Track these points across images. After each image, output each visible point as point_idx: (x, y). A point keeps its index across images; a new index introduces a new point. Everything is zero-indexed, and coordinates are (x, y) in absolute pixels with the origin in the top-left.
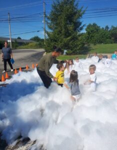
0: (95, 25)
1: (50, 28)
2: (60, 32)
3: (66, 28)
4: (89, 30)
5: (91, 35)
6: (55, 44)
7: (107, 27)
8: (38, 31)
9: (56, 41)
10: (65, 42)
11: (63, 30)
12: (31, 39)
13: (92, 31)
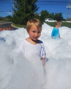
0: (46, 11)
1: (16, 7)
2: (23, 10)
3: (26, 8)
4: (42, 14)
5: (43, 17)
6: (19, 18)
7: (53, 14)
8: (10, 11)
9: (20, 16)
10: (26, 17)
11: (25, 9)
12: (6, 17)
13: (44, 15)
